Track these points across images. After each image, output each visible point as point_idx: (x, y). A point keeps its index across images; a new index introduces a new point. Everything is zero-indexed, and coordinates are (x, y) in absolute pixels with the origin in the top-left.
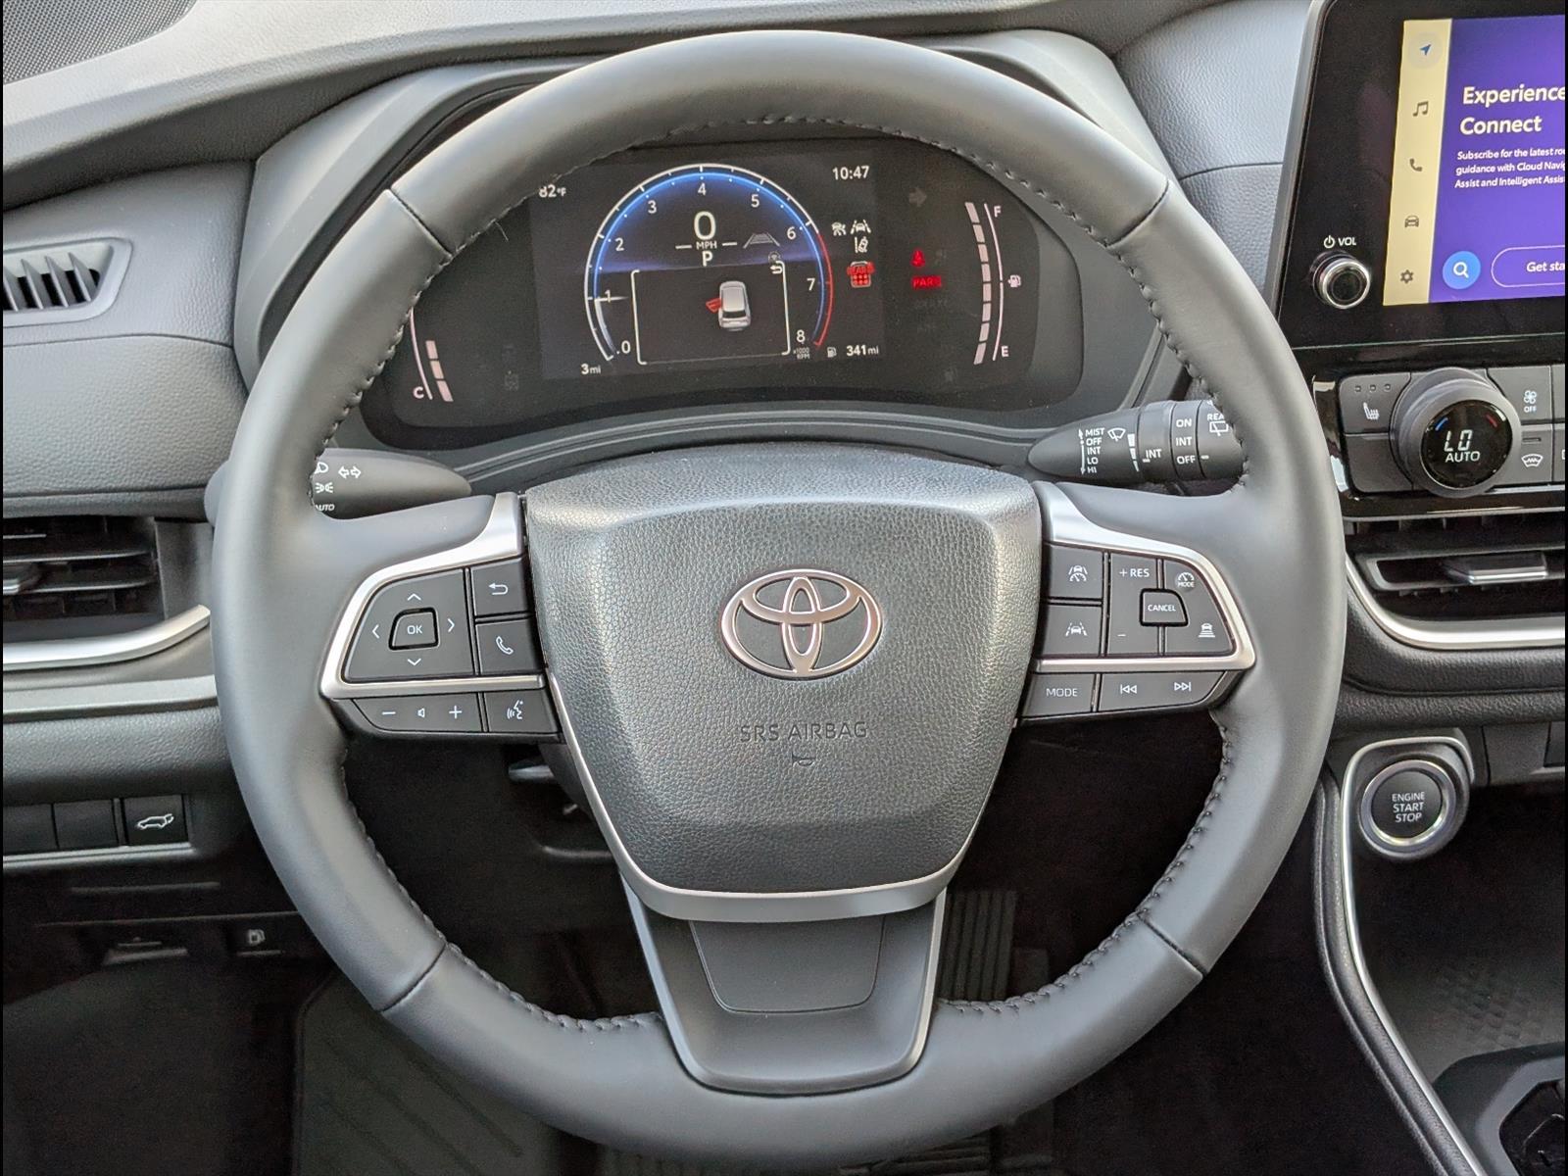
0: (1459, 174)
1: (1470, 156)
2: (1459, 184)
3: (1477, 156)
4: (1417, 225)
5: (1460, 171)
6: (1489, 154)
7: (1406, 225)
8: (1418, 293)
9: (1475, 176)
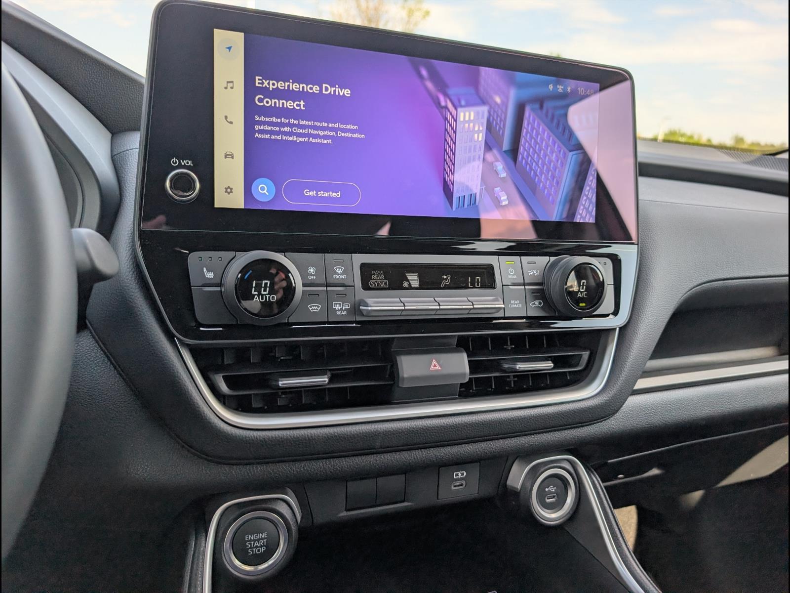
0: (257, 129)
1: (262, 119)
2: (257, 135)
3: (267, 119)
4: (233, 157)
5: (257, 128)
6: (274, 119)
7: (226, 157)
8: (237, 201)
9: (267, 132)
